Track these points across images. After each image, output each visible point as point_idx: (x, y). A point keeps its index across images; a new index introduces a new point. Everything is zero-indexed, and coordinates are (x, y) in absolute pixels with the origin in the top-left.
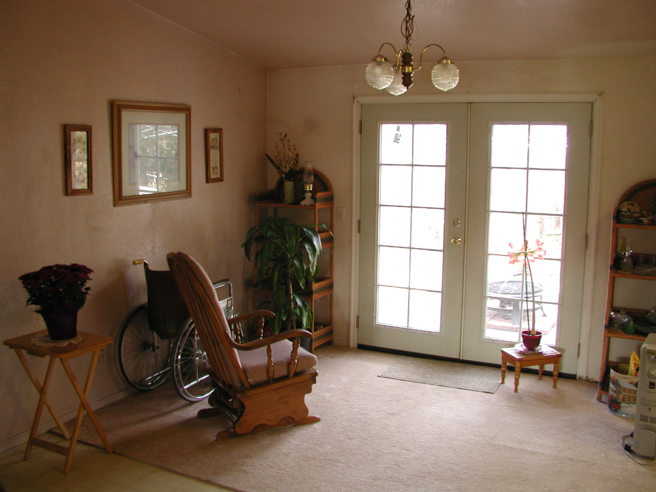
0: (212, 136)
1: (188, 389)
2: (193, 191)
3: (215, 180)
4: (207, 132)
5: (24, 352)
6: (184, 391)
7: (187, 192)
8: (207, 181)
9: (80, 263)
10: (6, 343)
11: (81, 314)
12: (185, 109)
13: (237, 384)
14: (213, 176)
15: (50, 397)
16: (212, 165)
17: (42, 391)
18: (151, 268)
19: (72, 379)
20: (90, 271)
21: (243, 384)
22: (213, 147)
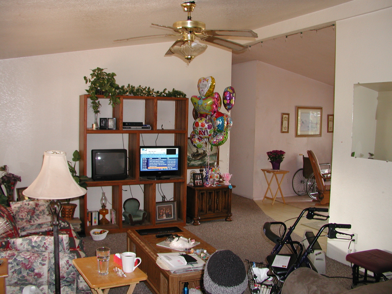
0: (330, 117)
1: (311, 194)
2: (322, 135)
3: (330, 132)
4: (328, 116)
5: (266, 172)
6: (310, 195)
7: (320, 135)
8: (328, 132)
9: (282, 150)
10: (261, 170)
11: (281, 164)
12: (320, 109)
13: (323, 190)
14: (330, 131)
15: (271, 186)
16: (329, 127)
17: (269, 185)
18: (305, 156)
19: (277, 180)
20: (285, 153)
21: (324, 190)
22: (330, 121)
